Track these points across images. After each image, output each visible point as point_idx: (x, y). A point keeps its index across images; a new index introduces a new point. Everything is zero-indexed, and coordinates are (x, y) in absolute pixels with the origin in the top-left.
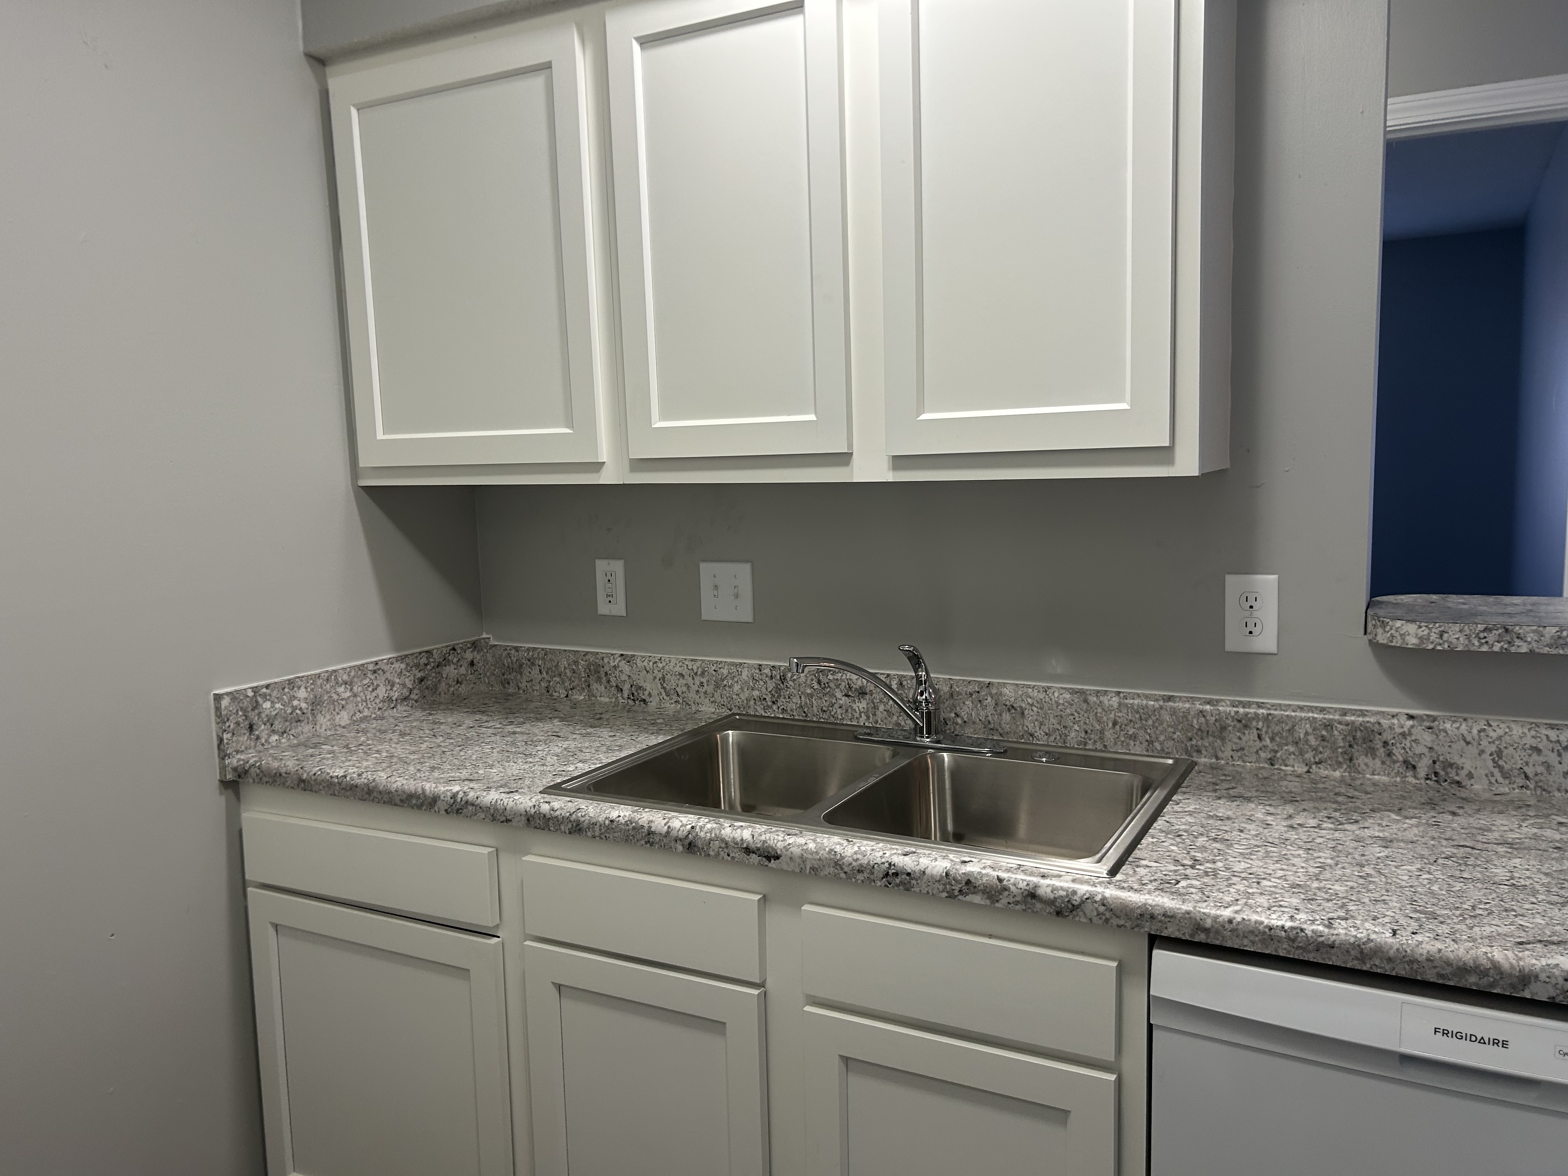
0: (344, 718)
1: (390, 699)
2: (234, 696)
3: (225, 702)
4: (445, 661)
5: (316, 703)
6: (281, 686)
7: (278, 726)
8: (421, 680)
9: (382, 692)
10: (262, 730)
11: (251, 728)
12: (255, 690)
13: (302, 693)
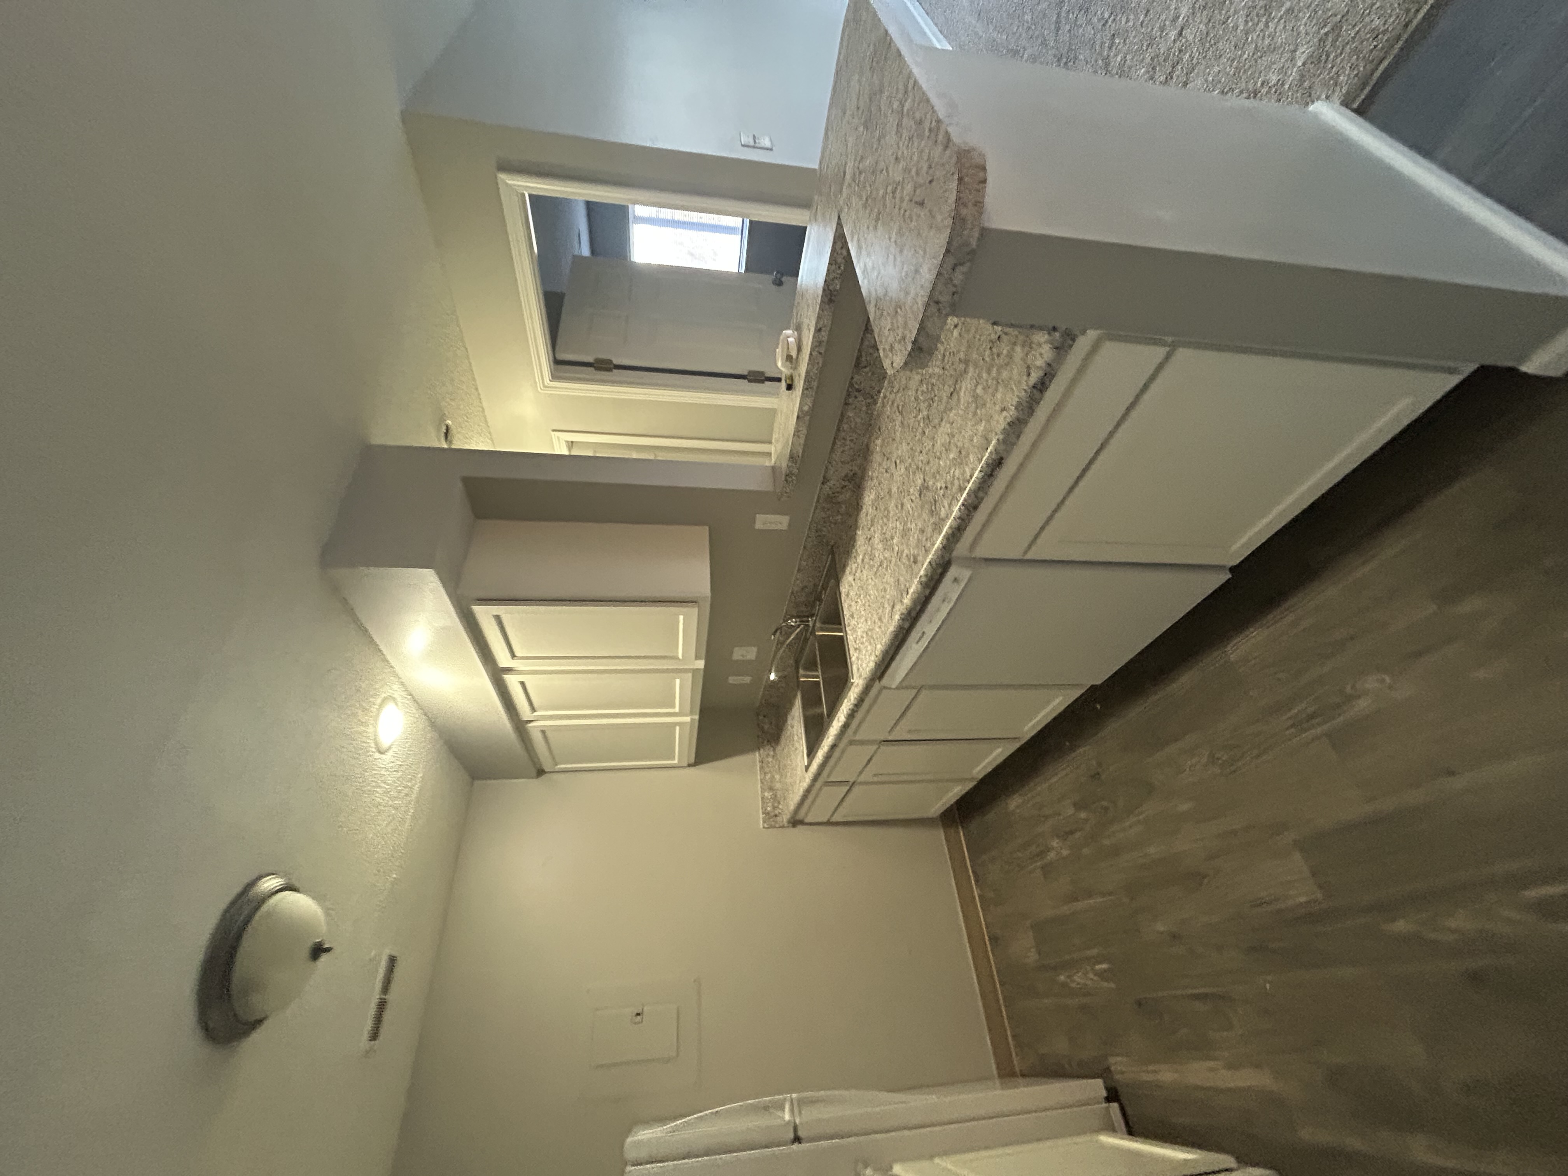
0: (777, 777)
1: (773, 756)
2: (764, 822)
3: (766, 825)
4: (762, 729)
5: (771, 789)
6: (763, 802)
7: (776, 804)
8: (768, 741)
9: (770, 759)
10: (777, 812)
11: (776, 816)
12: (763, 813)
13: (766, 794)
